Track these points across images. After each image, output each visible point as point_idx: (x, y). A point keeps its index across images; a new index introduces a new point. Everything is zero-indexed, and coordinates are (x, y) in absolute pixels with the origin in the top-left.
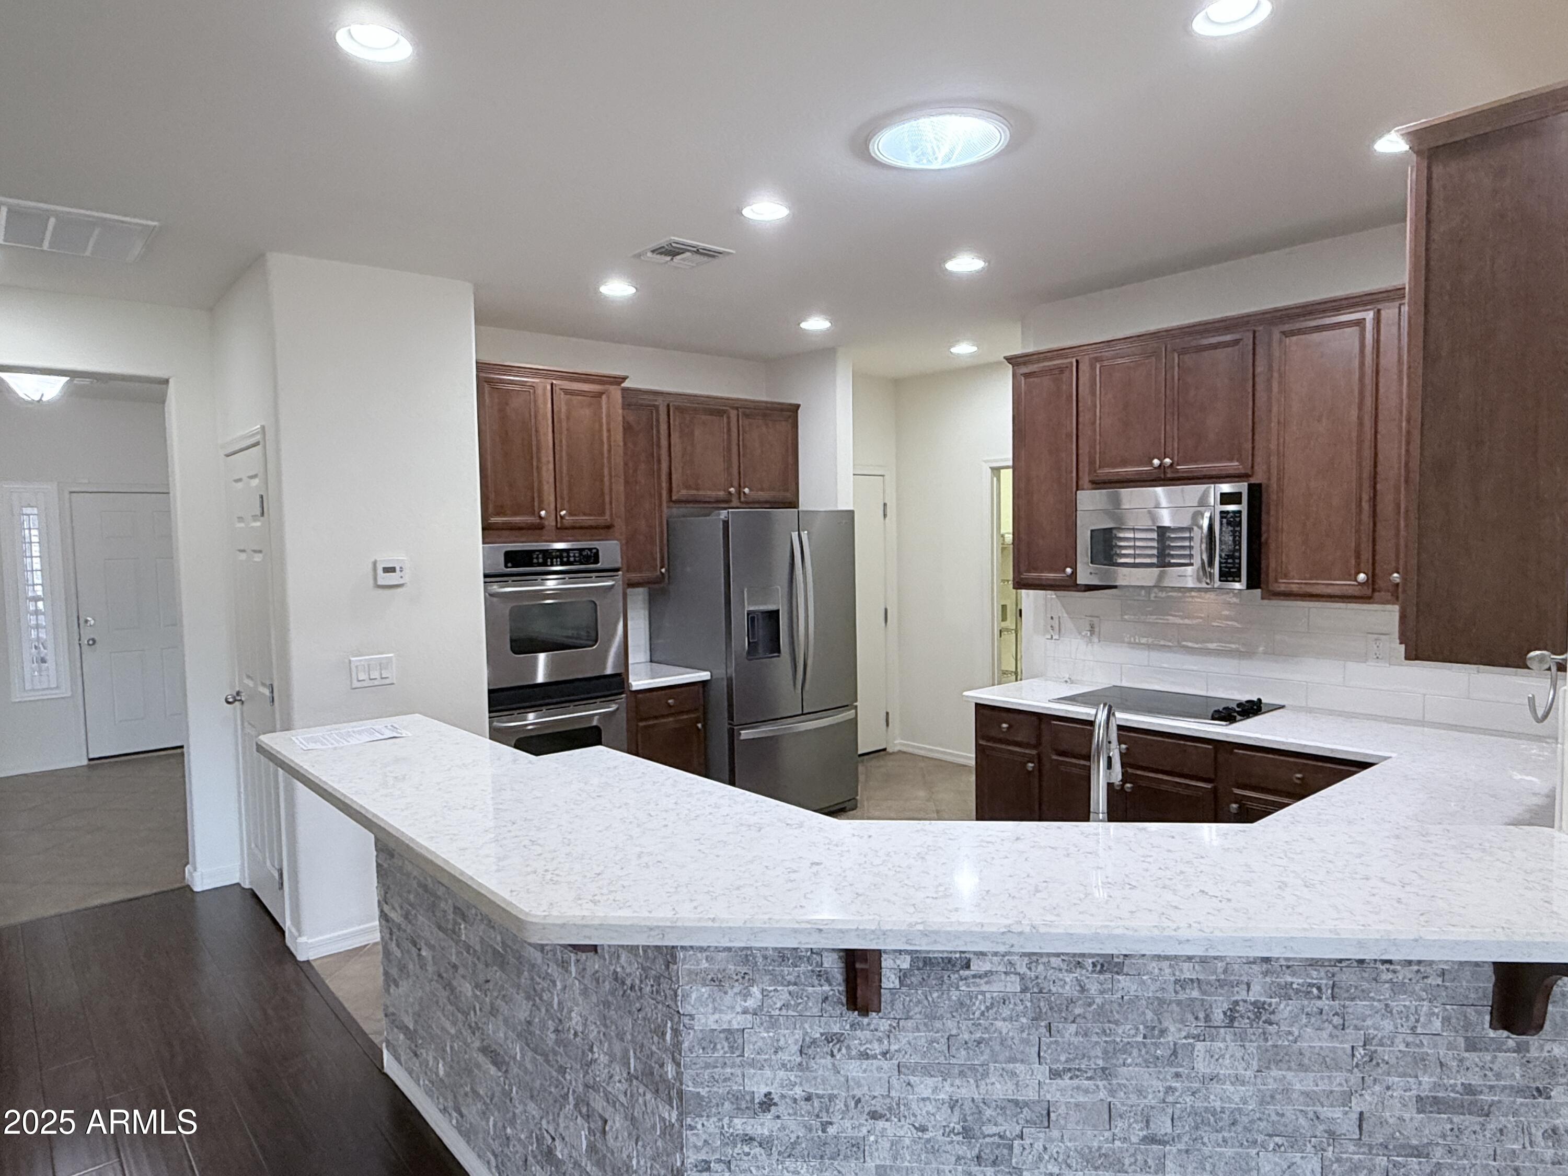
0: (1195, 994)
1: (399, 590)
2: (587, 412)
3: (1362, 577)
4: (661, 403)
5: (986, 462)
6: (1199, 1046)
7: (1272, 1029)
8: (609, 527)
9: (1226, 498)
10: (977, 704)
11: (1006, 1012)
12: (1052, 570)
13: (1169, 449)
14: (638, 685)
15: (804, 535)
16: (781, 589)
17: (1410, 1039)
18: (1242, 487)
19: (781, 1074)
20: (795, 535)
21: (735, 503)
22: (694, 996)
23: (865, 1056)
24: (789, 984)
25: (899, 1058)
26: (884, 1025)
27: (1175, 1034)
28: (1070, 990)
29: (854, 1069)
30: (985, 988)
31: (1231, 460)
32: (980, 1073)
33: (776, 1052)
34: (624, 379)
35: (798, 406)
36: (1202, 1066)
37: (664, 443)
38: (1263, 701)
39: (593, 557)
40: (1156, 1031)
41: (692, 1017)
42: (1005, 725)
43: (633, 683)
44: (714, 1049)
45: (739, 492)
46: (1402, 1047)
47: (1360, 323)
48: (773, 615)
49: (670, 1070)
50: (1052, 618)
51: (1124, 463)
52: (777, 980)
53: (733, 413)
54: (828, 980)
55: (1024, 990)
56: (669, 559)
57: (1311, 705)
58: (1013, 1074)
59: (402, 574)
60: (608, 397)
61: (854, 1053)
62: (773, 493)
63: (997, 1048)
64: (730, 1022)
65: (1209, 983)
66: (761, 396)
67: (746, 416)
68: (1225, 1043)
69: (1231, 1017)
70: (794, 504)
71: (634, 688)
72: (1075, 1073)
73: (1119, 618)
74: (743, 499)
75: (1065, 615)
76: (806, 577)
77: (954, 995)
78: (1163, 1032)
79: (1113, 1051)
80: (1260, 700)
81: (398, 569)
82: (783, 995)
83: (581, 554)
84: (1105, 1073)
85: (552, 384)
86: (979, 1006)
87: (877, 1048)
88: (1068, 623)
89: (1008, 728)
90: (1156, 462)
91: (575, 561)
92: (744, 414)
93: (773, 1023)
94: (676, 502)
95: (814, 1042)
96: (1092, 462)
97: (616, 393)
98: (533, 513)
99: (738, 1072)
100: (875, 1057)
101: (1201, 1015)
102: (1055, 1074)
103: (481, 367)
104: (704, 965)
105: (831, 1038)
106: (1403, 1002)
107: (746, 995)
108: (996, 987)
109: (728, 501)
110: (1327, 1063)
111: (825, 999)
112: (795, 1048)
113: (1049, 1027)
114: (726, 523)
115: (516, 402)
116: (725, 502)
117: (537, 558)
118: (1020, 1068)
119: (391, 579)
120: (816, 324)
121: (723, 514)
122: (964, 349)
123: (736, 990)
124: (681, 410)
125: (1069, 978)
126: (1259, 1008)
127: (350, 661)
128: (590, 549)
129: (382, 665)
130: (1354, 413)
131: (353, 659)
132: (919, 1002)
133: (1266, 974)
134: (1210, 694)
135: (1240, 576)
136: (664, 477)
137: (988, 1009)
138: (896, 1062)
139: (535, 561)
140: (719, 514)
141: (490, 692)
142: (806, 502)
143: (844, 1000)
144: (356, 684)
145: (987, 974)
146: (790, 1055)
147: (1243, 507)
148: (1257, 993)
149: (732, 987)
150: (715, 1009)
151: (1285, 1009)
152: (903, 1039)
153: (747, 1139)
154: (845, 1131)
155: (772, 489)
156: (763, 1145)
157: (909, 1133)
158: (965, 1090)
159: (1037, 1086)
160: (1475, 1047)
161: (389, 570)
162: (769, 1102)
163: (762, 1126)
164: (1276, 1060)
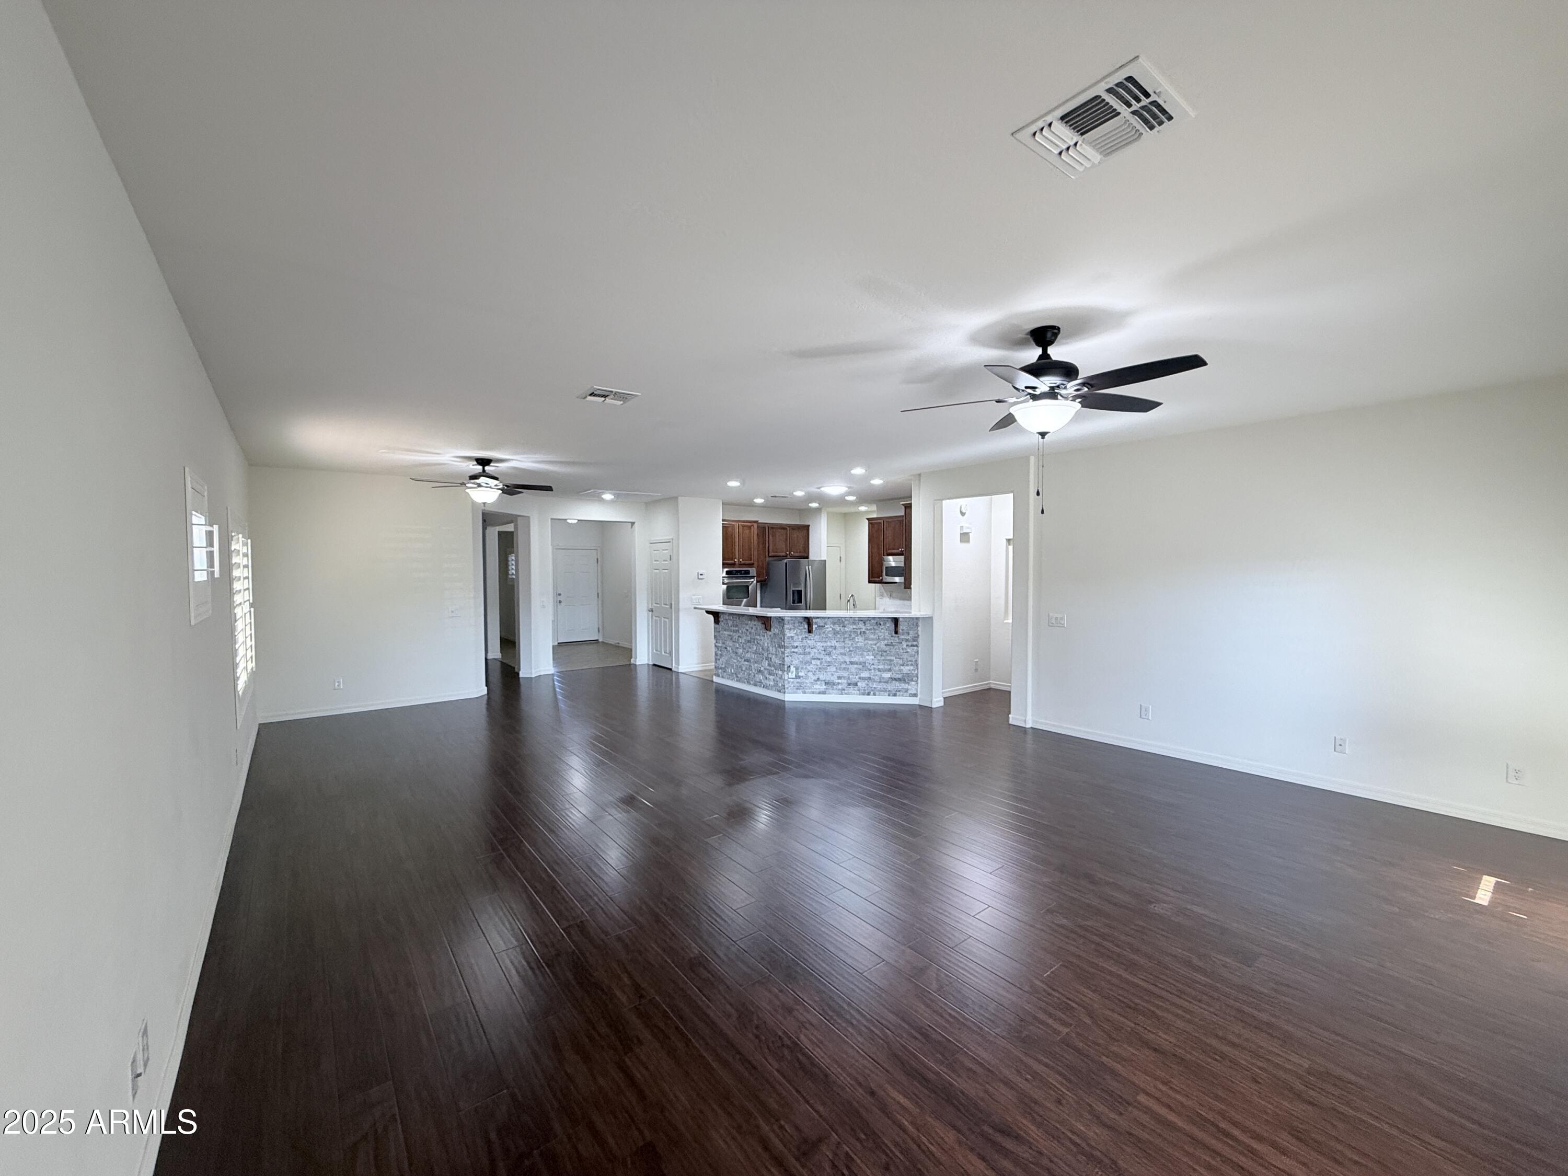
0: (856, 630)
1: (703, 580)
2: (748, 531)
4: (766, 526)
6: (856, 637)
8: (753, 564)
11: (830, 633)
12: (879, 578)
15: (810, 567)
16: (803, 585)
19: (799, 643)
20: (807, 567)
21: (788, 557)
22: (787, 631)
24: (800, 629)
26: (813, 635)
27: (853, 636)
29: (809, 642)
32: (826, 642)
33: (798, 640)
34: (758, 521)
35: (809, 525)
36: (857, 640)
37: (767, 539)
39: (748, 572)
40: (850, 635)
41: (787, 634)
44: (789, 639)
45: (790, 553)
46: (883, 637)
48: (799, 592)
49: (783, 643)
50: (879, 592)
51: (894, 549)
52: (798, 629)
53: (788, 528)
56: (768, 574)
58: (831, 642)
59: (704, 576)
60: (753, 527)
61: (809, 639)
62: (801, 554)
63: (828, 638)
64: (792, 635)
66: (797, 522)
67: (793, 529)
68: (860, 637)
69: (860, 633)
70: (807, 557)
72: (839, 642)
74: (791, 556)
75: (883, 591)
76: (810, 583)
79: (845, 638)
82: (799, 631)
83: (745, 571)
84: (844, 642)
85: (739, 523)
86: (826, 632)
88: (885, 594)
90: (900, 549)
91: (743, 574)
93: (798, 635)
94: (771, 557)
95: (804, 638)
96: (881, 548)
97: (755, 525)
98: (733, 560)
99: (792, 642)
100: (812, 640)
101: (856, 633)
102: (837, 642)
103: (724, 520)
104: (788, 626)
105: (806, 637)
106: (882, 631)
109: (786, 556)
110: (873, 640)
111: (805, 632)
113: (836, 635)
114: (786, 564)
115: (730, 529)
116: (785, 557)
119: (700, 577)
120: (814, 504)
121: (785, 561)
124: (772, 528)
126: (864, 632)
128: (748, 570)
129: (699, 599)
131: (692, 597)
133: (865, 627)
136: (767, 549)
137: (828, 633)
138: (815, 641)
139: (733, 573)
142: (811, 557)
143: (808, 632)
144: (693, 604)
146: (800, 640)
148: (864, 630)
149: (792, 630)
150: (790, 633)
151: (867, 632)
152: (816, 637)
153: (794, 652)
154: (807, 650)
155: (800, 552)
156: (796, 653)
157: (816, 651)
158: (825, 644)
159: (834, 643)
160: (892, 636)
161: (701, 575)
162: (797, 647)
163: (796, 650)
164: (866, 639)
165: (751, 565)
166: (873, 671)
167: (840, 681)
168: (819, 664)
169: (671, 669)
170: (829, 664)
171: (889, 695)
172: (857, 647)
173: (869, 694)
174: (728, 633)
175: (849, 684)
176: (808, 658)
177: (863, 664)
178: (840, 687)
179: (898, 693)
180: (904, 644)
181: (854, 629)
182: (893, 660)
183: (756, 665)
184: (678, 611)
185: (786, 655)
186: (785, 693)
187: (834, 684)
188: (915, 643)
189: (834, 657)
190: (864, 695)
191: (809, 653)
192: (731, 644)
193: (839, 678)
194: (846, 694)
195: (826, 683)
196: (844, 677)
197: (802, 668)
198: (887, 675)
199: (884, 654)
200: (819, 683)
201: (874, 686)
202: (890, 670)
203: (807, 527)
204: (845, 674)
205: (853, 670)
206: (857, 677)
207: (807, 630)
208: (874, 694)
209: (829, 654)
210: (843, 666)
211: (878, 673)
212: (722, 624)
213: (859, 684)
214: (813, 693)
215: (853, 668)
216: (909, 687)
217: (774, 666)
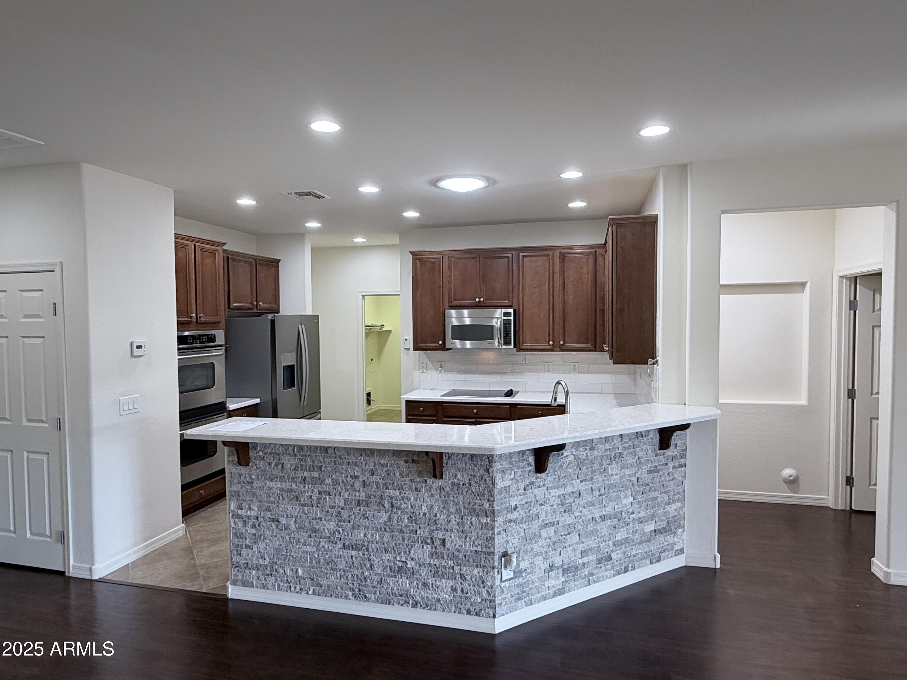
0: (609, 453)
1: (142, 358)
2: (209, 261)
3: (551, 343)
4: (227, 253)
5: (359, 292)
6: (609, 467)
7: (622, 459)
8: (218, 323)
9: (506, 314)
10: (406, 401)
11: (571, 466)
12: (432, 342)
13: (482, 294)
14: (232, 407)
15: (303, 326)
17: (646, 456)
18: (511, 311)
19: (519, 497)
20: (300, 327)
21: (255, 310)
22: (498, 477)
23: (539, 487)
24: (522, 468)
25: (547, 486)
27: (605, 464)
28: (584, 457)
29: (536, 491)
30: (567, 460)
31: (505, 300)
32: (565, 486)
33: (518, 491)
34: (224, 244)
35: (280, 260)
36: (610, 472)
37: (227, 277)
38: (513, 390)
39: (213, 339)
40: (601, 465)
41: (497, 484)
42: (422, 409)
43: (230, 406)
44: (502, 494)
45: (258, 304)
46: (645, 458)
47: (548, 255)
49: (486, 505)
50: (423, 363)
51: (464, 299)
52: (519, 468)
53: (254, 263)
54: (531, 466)
55: (575, 459)
57: (527, 390)
58: (573, 484)
59: (145, 349)
60: (218, 253)
61: (536, 486)
62: (270, 305)
63: (569, 477)
64: (506, 484)
65: (611, 449)
68: (614, 465)
69: (615, 457)
70: (278, 311)
71: (231, 409)
72: (585, 480)
73: (453, 362)
74: (258, 308)
75: (428, 361)
76: (305, 348)
77: (560, 463)
78: (603, 464)
79: (593, 472)
80: (512, 389)
81: (143, 347)
82: (520, 472)
83: (208, 337)
84: (591, 479)
85: (195, 245)
86: (565, 466)
87: (542, 484)
88: (430, 365)
89: (423, 409)
90: (477, 300)
91: (205, 341)
92: (259, 264)
93: (517, 482)
94: (232, 309)
95: (528, 485)
96: (449, 298)
97: (220, 251)
99: (508, 500)
100: (541, 487)
101: (609, 458)
102: (581, 482)
103: (177, 236)
104: (500, 467)
105: (531, 483)
107: (510, 474)
108: (569, 460)
109: (252, 309)
110: (632, 466)
111: (530, 472)
112: (522, 488)
113: (580, 468)
114: (273, 321)
117: (190, 340)
118: (573, 482)
119: (137, 352)
120: (313, 225)
121: (271, 316)
122: (360, 240)
123: (508, 473)
124: (233, 260)
125: (584, 453)
126: (620, 453)
127: (119, 400)
128: (212, 335)
129: (134, 402)
130: (547, 286)
131: (120, 398)
132: (552, 467)
133: (621, 444)
134: (490, 389)
135: (511, 343)
136: (227, 296)
137: (568, 466)
138: (546, 487)
139: (189, 341)
140: (268, 316)
141: (180, 412)
142: (284, 310)
143: (534, 471)
144: (122, 413)
145: (567, 456)
146: (522, 491)
147: (512, 318)
149: (507, 472)
150: (503, 480)
151: (625, 453)
152: (549, 479)
153: (510, 521)
154: (534, 511)
155: (270, 303)
156: (515, 521)
157: (549, 508)
158: (562, 491)
159: (577, 486)
160: (656, 455)
161: (139, 347)
162: (516, 507)
163: (514, 516)
164: (623, 467)
165: (214, 325)
166: (631, 525)
167: (585, 560)
168: (552, 534)
169: (62, 573)
170: (570, 529)
171: (652, 563)
172: (610, 487)
173: (626, 570)
174: (286, 485)
175: (599, 561)
176: (536, 524)
177: (618, 516)
178: (586, 571)
179: (663, 555)
180: (671, 465)
181: (606, 450)
182: (656, 498)
183: (386, 557)
184: (87, 434)
185: (496, 531)
186: (494, 616)
187: (577, 568)
188: (682, 461)
189: (577, 514)
190: (619, 574)
191: (538, 516)
192: (294, 510)
193: (584, 553)
194: (595, 582)
195: (564, 570)
196: (591, 549)
197: (526, 552)
198: (650, 527)
199: (647, 488)
200: (552, 574)
201: (634, 552)
202: (652, 517)
203: (275, 263)
204: (591, 543)
205: (605, 532)
206: (611, 543)
207: (533, 468)
208: (634, 568)
209: (568, 511)
210: (591, 527)
211: (638, 526)
212: (261, 464)
213: (614, 556)
214: (545, 598)
215: (604, 528)
216: (676, 539)
217: (453, 557)
